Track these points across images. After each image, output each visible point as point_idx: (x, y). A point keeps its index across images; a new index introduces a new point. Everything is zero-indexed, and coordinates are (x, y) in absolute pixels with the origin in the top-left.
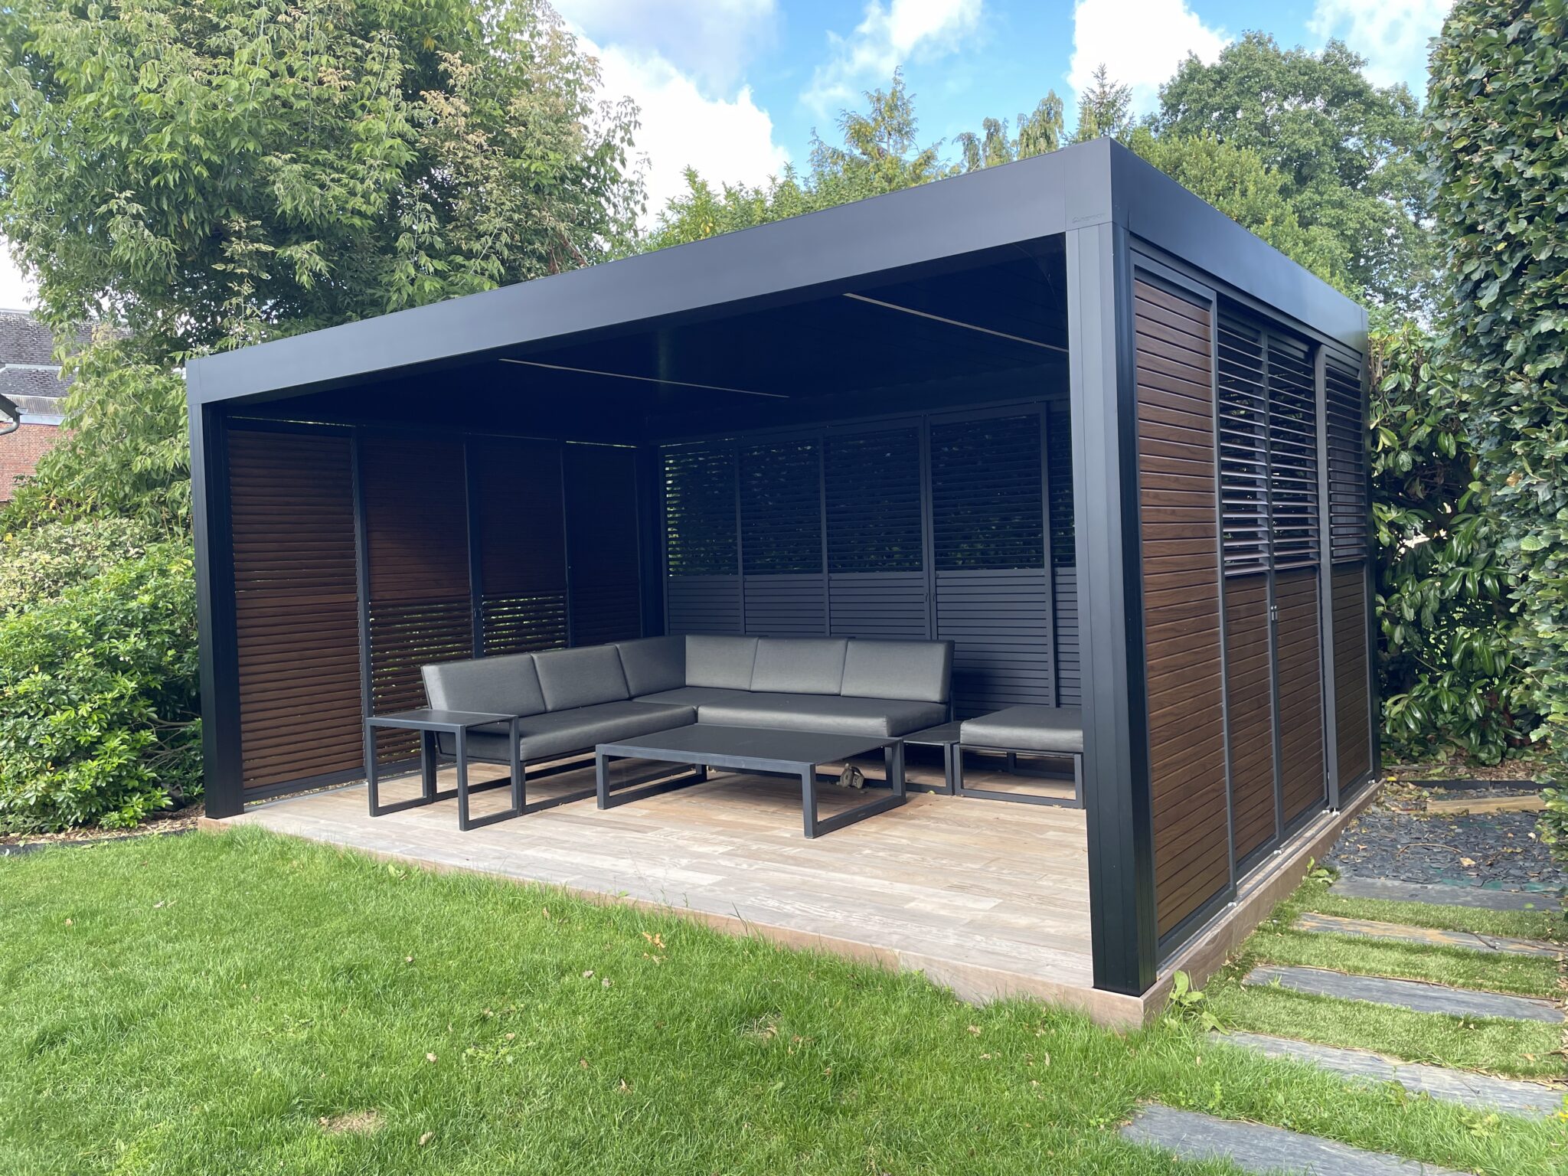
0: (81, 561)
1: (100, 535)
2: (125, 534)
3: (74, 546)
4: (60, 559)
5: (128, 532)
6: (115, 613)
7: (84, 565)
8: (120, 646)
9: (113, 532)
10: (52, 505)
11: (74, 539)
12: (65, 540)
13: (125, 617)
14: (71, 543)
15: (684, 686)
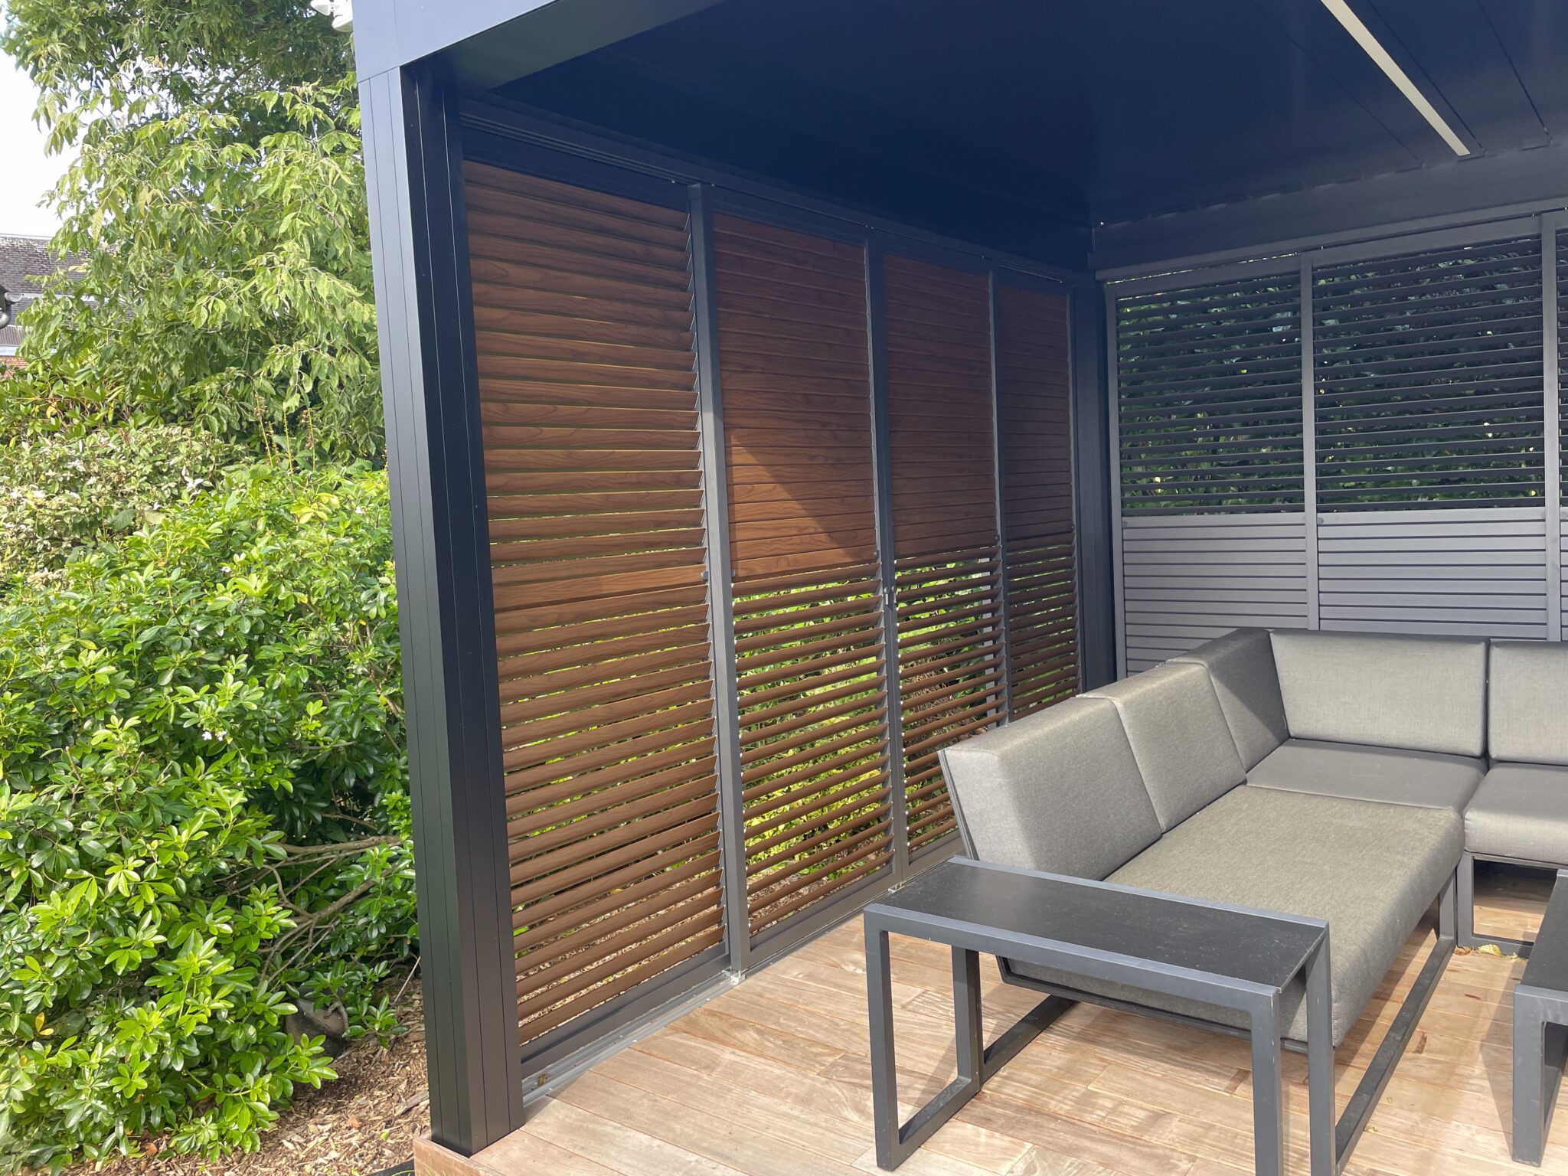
0: (102, 503)
1: (134, 454)
2: (178, 453)
3: (88, 475)
4: (62, 499)
5: (183, 449)
6: (185, 620)
7: (108, 509)
8: (202, 705)
9: (156, 450)
10: (51, 410)
11: (86, 462)
12: (71, 465)
13: (210, 629)
14: (82, 468)
15: (1286, 738)
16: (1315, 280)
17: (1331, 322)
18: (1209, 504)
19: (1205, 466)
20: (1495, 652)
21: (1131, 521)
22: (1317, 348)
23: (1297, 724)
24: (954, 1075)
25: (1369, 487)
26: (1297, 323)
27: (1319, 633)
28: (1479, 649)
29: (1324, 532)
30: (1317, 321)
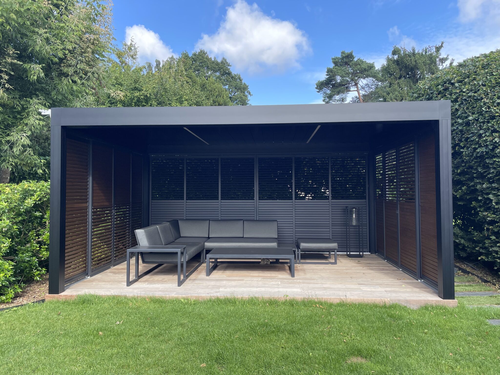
15: (181, 237)
16: (187, 160)
17: (189, 168)
18: (167, 198)
19: (166, 191)
20: (210, 221)
21: (153, 201)
22: (187, 172)
23: (182, 235)
24: (135, 278)
25: (194, 196)
26: (183, 167)
27: (187, 219)
28: (208, 221)
29: (187, 204)
30: (187, 167)
